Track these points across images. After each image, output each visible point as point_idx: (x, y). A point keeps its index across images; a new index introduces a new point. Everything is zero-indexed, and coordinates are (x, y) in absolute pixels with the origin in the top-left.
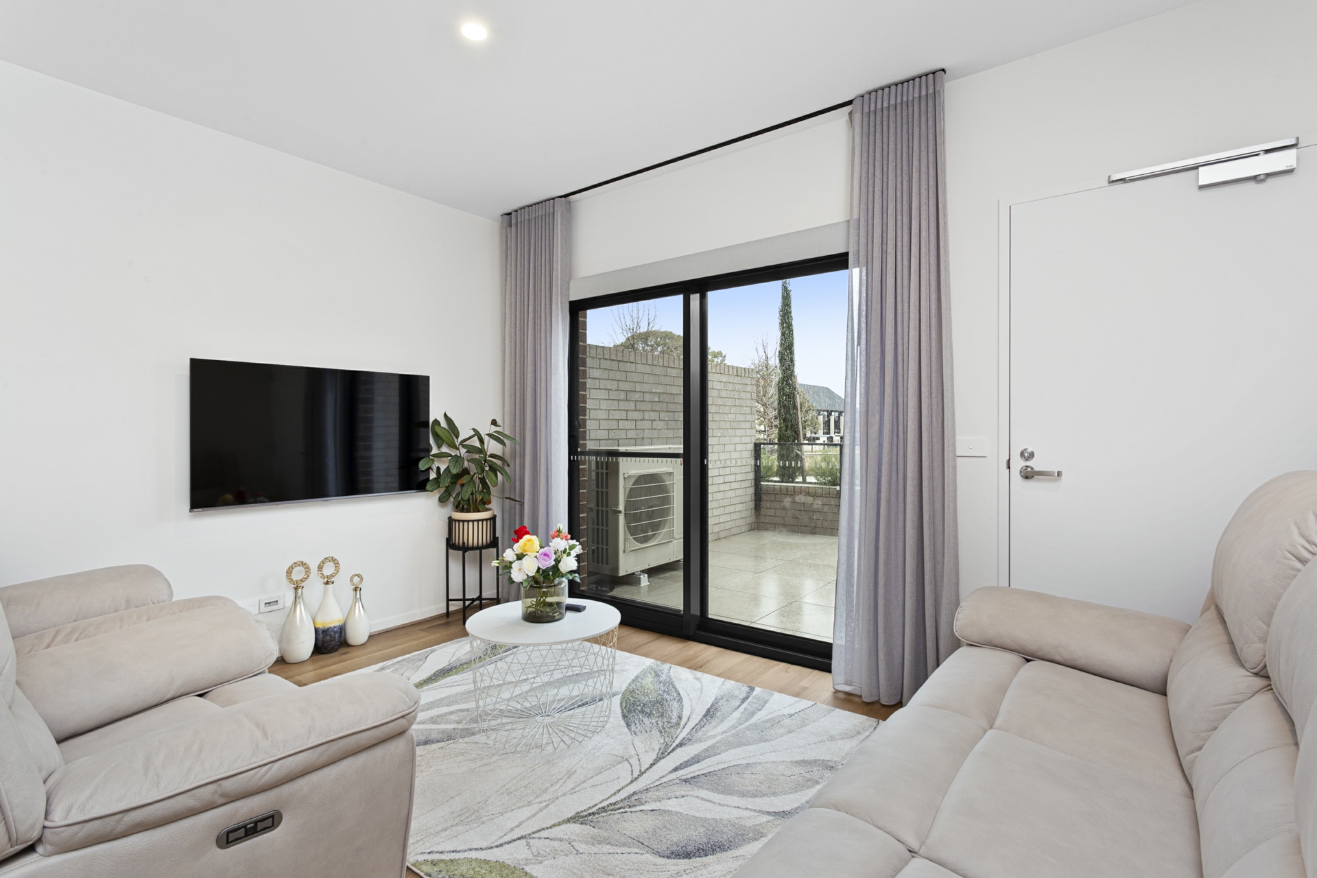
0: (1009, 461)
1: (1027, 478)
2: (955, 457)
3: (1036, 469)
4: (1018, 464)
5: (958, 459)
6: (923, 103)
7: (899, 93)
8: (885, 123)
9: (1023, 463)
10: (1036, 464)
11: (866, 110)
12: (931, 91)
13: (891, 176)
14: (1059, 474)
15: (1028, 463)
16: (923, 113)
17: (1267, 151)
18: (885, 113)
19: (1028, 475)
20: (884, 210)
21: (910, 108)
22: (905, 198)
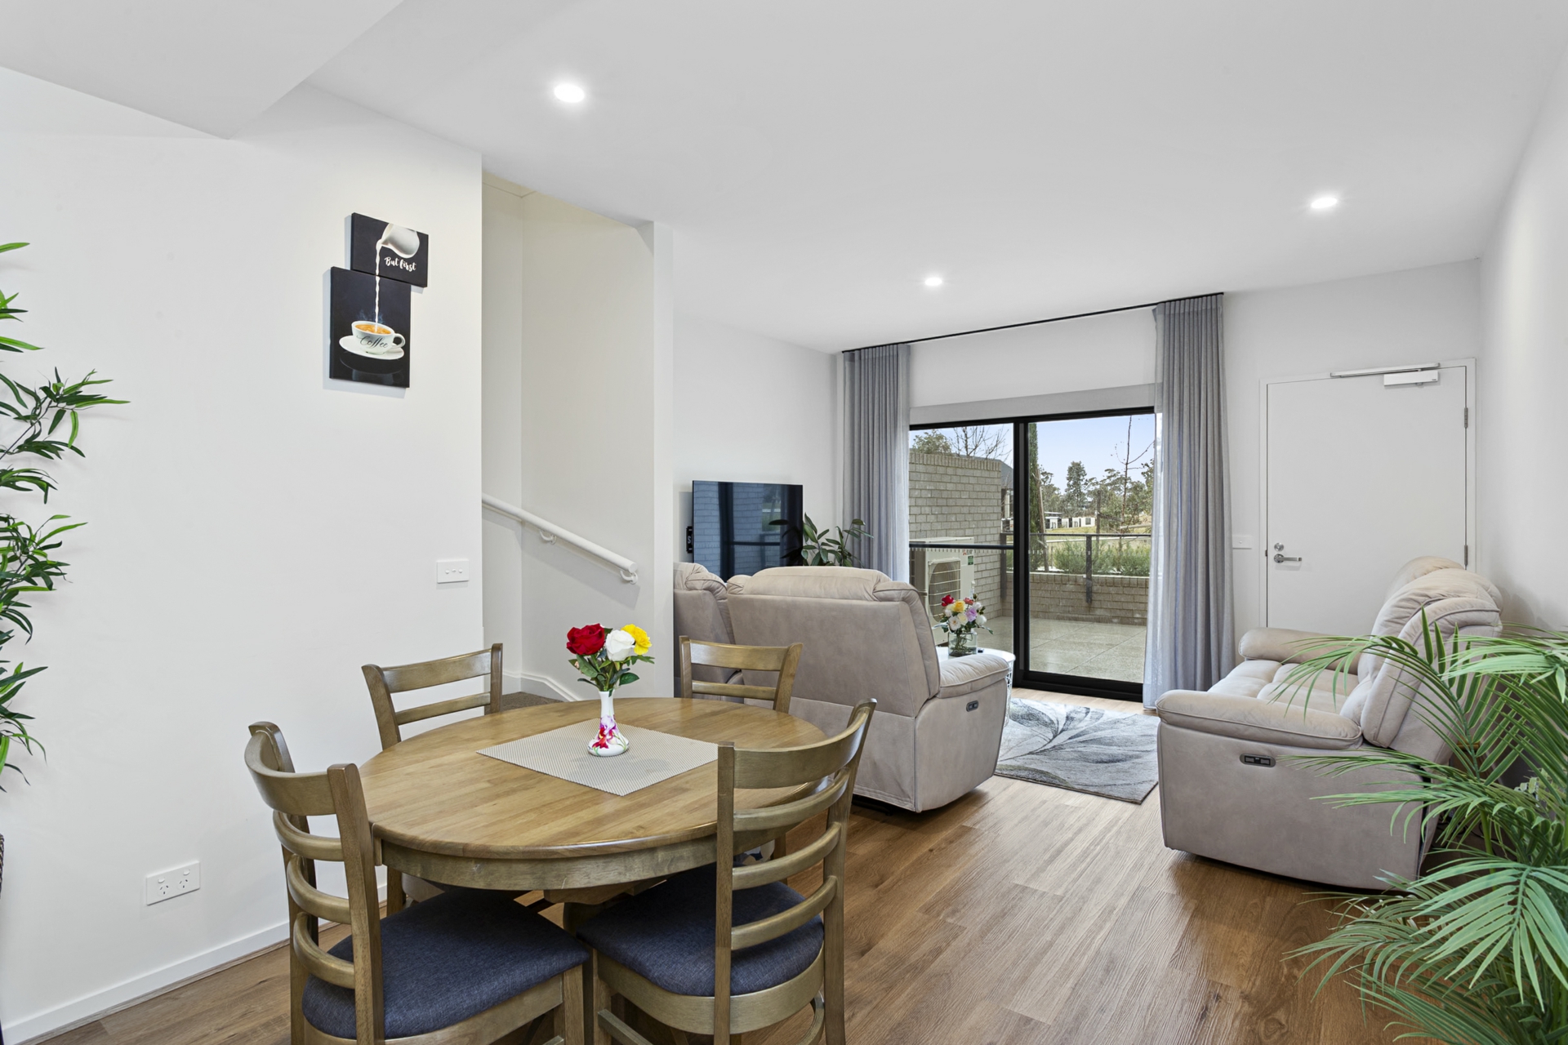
0: (1267, 551)
1: (1279, 562)
2: (1231, 548)
3: (1285, 556)
4: (1273, 553)
5: (1234, 551)
6: (1209, 314)
7: (1192, 305)
8: (1182, 323)
9: (1276, 552)
10: (1285, 553)
11: (1167, 312)
12: (1214, 307)
13: (1186, 360)
14: (1300, 559)
15: (1280, 553)
16: (1209, 320)
17: (1423, 369)
18: (1182, 317)
19: (1280, 559)
20: (1181, 382)
21: (1200, 316)
22: (1196, 375)
